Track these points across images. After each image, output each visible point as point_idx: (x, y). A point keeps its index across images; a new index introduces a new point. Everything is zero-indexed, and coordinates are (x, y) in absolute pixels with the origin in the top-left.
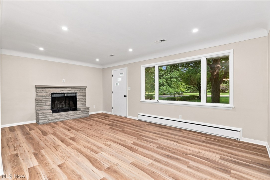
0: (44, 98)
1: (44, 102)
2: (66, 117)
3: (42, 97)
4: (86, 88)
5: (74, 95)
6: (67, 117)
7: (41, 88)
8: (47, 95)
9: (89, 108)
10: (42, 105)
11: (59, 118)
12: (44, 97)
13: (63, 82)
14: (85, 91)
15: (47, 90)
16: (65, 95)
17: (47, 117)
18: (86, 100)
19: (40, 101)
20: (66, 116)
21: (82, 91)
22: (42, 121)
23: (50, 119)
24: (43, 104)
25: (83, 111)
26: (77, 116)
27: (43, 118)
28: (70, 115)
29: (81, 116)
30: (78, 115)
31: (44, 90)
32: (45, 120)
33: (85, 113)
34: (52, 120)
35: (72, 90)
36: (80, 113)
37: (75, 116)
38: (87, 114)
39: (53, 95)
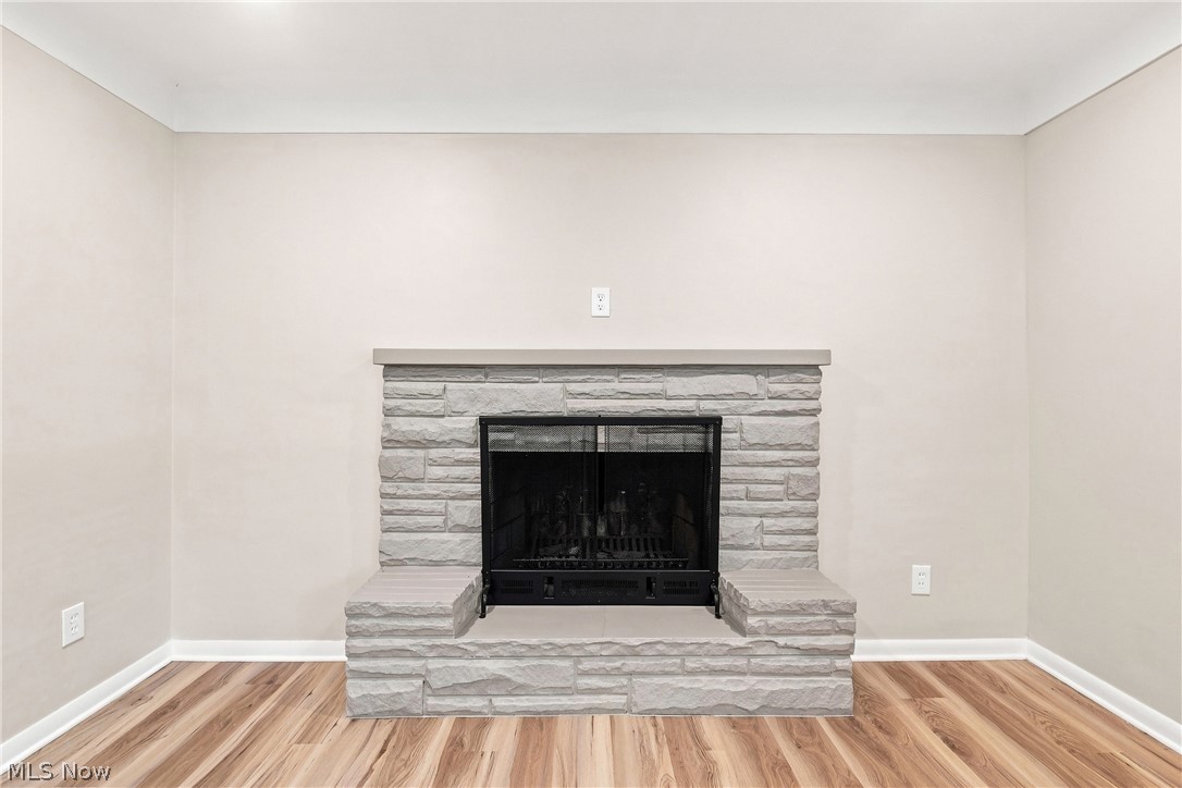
0: (434, 463)
1: (435, 497)
2: (584, 682)
3: (420, 453)
4: (814, 369)
5: (692, 440)
6: (595, 682)
7: (411, 371)
8: (458, 436)
9: (854, 606)
10: (422, 520)
11: (521, 686)
12: (434, 453)
13: (596, 312)
14: (811, 405)
15: (457, 389)
16: (601, 439)
17: (416, 656)
18: (814, 496)
19: (407, 488)
20: (586, 665)
21: (779, 405)
22: (369, 687)
23: (437, 683)
24: (431, 513)
25: (781, 641)
26: (704, 683)
27: (383, 664)
28: (632, 664)
29: (751, 694)
30: (714, 672)
31: (434, 387)
32: (395, 686)
33: (805, 662)
34: (454, 690)
35: (675, 384)
36: (734, 651)
37: (683, 682)
38: (823, 681)
39: (492, 436)
